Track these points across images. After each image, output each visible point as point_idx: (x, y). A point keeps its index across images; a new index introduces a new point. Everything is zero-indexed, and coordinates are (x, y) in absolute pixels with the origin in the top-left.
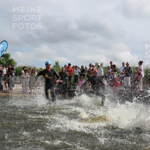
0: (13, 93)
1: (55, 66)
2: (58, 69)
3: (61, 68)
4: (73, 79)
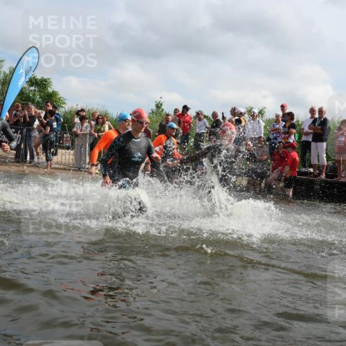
1: (153, 112)
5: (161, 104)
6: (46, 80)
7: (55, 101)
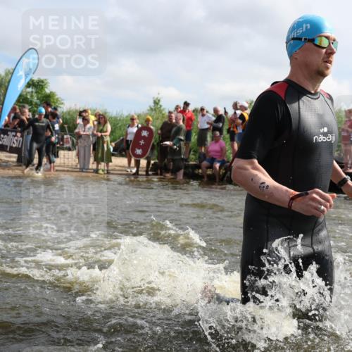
0: (57, 171)
1: (151, 109)
2: (161, 115)
3: (167, 114)
4: (194, 138)
5: (159, 101)
6: (42, 82)
7: (54, 102)
